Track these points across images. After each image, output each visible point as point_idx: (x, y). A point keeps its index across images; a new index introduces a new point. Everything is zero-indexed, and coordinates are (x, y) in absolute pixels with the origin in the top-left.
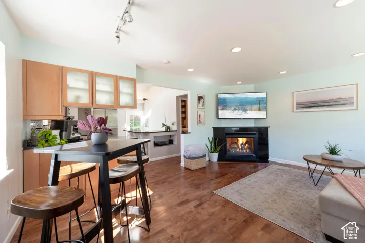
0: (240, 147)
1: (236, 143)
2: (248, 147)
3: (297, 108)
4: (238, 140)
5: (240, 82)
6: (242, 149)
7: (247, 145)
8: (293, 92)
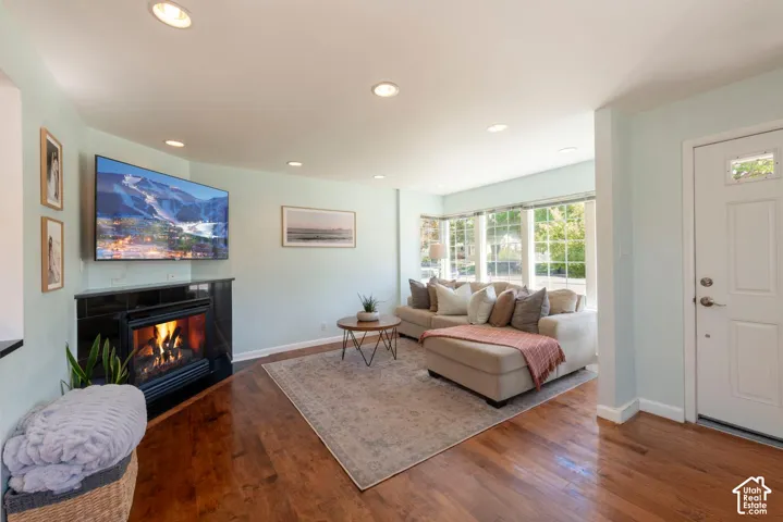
0: (162, 351)
1: (153, 342)
2: (179, 344)
3: (289, 240)
4: (156, 331)
5: (179, 144)
6: (166, 356)
7: (177, 340)
8: (282, 207)
